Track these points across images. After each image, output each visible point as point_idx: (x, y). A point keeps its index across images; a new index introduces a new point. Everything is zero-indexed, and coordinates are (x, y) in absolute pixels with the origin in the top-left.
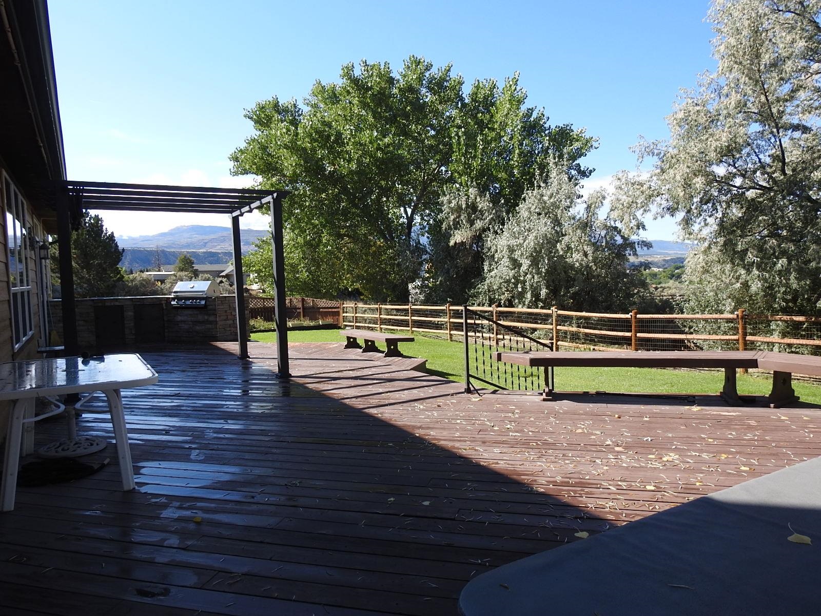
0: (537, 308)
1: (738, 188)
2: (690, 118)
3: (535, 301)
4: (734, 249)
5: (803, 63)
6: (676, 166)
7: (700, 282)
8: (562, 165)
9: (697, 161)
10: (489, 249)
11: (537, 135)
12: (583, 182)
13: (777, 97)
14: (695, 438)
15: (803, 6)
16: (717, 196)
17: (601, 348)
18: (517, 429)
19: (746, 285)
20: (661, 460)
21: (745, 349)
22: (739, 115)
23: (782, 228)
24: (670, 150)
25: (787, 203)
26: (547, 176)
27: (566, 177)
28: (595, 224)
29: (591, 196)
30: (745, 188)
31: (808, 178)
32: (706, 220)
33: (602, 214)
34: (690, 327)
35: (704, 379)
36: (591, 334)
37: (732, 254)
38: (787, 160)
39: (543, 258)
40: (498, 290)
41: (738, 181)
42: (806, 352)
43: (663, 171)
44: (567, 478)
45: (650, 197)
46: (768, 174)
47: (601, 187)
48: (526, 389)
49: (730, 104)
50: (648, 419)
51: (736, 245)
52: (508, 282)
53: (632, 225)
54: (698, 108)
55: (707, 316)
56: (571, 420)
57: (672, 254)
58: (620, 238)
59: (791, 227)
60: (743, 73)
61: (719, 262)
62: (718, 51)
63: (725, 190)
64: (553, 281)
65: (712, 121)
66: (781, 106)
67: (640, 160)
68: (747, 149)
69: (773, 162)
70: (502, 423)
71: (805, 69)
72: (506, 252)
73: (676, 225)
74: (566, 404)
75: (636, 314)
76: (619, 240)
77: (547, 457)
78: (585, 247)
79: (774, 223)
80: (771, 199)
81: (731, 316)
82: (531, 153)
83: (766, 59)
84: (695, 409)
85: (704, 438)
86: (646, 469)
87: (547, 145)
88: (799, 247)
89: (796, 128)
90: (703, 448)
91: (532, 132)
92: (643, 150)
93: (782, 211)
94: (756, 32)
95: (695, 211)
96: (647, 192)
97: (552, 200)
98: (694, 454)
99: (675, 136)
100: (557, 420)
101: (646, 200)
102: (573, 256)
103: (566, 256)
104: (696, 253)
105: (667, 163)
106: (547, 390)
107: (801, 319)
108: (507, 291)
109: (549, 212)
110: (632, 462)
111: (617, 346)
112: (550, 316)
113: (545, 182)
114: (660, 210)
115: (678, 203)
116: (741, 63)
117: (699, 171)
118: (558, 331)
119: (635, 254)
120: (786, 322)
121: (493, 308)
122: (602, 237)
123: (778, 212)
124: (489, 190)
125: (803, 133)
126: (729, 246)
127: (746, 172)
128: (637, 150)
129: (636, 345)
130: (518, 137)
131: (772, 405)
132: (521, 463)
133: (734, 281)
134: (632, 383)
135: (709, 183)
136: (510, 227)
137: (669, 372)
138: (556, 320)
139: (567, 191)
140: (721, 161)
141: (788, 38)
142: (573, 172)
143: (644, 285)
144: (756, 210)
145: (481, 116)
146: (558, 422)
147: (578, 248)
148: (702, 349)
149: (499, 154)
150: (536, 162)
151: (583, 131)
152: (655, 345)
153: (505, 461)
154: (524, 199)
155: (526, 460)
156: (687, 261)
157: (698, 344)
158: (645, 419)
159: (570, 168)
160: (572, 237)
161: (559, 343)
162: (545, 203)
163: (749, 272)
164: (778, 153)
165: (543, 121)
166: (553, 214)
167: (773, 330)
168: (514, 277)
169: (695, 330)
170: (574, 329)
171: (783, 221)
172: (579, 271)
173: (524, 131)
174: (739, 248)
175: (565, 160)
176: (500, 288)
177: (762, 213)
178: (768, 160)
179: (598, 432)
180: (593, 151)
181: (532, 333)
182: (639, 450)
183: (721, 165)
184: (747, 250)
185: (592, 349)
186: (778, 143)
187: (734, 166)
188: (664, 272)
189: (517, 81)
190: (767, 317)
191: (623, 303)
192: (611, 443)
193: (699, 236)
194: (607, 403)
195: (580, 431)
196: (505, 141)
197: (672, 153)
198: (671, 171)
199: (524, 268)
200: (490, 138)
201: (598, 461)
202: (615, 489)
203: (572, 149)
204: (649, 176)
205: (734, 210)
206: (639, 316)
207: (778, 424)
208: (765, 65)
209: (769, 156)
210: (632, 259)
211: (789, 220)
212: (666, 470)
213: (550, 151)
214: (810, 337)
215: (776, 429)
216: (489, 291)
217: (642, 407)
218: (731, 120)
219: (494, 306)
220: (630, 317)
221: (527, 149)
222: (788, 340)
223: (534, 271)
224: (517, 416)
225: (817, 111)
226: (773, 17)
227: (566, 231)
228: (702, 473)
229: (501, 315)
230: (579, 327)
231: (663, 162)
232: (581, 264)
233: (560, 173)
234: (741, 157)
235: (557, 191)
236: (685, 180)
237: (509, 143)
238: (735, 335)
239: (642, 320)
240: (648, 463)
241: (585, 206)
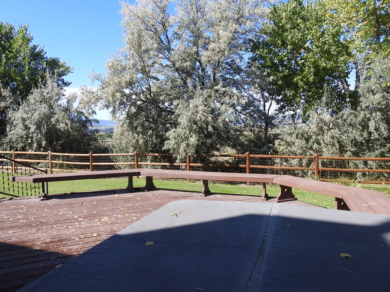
0: (40, 151)
1: (134, 100)
2: (114, 66)
3: (39, 148)
4: (133, 126)
5: (156, 53)
6: (109, 87)
7: (120, 139)
8: (54, 78)
9: (117, 86)
10: (10, 119)
11: (39, 60)
12: (65, 88)
13: (148, 65)
14: (116, 208)
15: (156, 30)
16: (126, 102)
17: (75, 171)
18: (24, 218)
19: (137, 141)
20: (101, 221)
21: (138, 168)
22: (134, 69)
23: (150, 118)
24: (106, 79)
25: (152, 108)
26: (46, 82)
27: (56, 84)
28: (72, 110)
29: (70, 96)
30: (137, 100)
31: (159, 99)
32: (122, 112)
33: (75, 105)
34: (116, 159)
35: (122, 182)
36: (70, 164)
37: (132, 128)
38: (152, 91)
39: (44, 125)
40: (15, 141)
41: (134, 97)
42: (159, 168)
43: (103, 88)
44: (53, 239)
45: (97, 99)
46: (145, 95)
47: (75, 92)
48: (31, 195)
49: (130, 63)
50: (95, 203)
51: (133, 124)
52: (22, 137)
53: (89, 112)
54: (118, 63)
55: (123, 154)
56: (56, 208)
57: (109, 126)
58: (84, 117)
59: (153, 118)
60: (135, 52)
61: (127, 131)
62: (125, 40)
63: (129, 100)
64: (49, 137)
65: (124, 69)
66: (149, 68)
67: (93, 82)
68: (137, 84)
69: (147, 91)
70: (15, 216)
71: (157, 56)
72: (20, 121)
73: (109, 113)
74: (54, 201)
75: (92, 154)
76: (84, 119)
77: (42, 230)
78: (67, 121)
79: (147, 116)
80: (146, 106)
81: (132, 154)
82: (36, 69)
83: (143, 48)
84: (116, 195)
85: (119, 208)
86: (93, 227)
87: (45, 66)
88: (156, 126)
89: (154, 78)
90: (119, 213)
91: (37, 58)
92: (94, 77)
93: (150, 111)
94: (140, 36)
95: (117, 108)
96: (96, 97)
97: (48, 95)
98: (115, 216)
99: (108, 73)
100: (49, 210)
101: (96, 100)
102: (60, 125)
103: (56, 125)
104: (118, 126)
105: (105, 85)
106: (43, 194)
107: (157, 155)
108: (22, 142)
109: (47, 102)
110: (87, 225)
111: (83, 169)
112: (47, 156)
113: (44, 85)
114: (102, 106)
115: (110, 104)
116: (134, 47)
117: (119, 90)
118: (52, 163)
119: (92, 126)
120: (152, 156)
121: (12, 152)
122: (75, 116)
123: (149, 111)
124: (10, 85)
125: (157, 81)
126: (131, 123)
127: (137, 93)
128: (91, 77)
129: (92, 168)
130: (27, 59)
131: (146, 190)
132: (27, 236)
133: (133, 139)
134: (90, 187)
135: (122, 96)
136: (23, 107)
137: (107, 180)
138: (51, 157)
139: (56, 92)
140: (127, 87)
141: (151, 42)
142: (60, 83)
143: (96, 140)
144: (140, 110)
145: (4, 43)
146: (49, 211)
147: (63, 121)
148: (121, 169)
149: (16, 66)
150: (39, 74)
151: (65, 63)
152: (101, 168)
153: (16, 237)
154: (32, 93)
155: (29, 234)
156: (114, 130)
157: (119, 167)
158: (94, 203)
159: (58, 80)
160: (59, 115)
161: (53, 169)
162: (44, 96)
163: (138, 135)
164: (148, 87)
165: (43, 53)
166: (49, 103)
167: (148, 159)
168: (26, 135)
169: (118, 161)
170: (61, 162)
171: (150, 115)
172: (63, 133)
173: (31, 56)
174: (135, 125)
175: (55, 76)
176: (17, 140)
177: (143, 111)
178: (145, 90)
179: (71, 213)
180: (70, 74)
181: (37, 165)
182: (91, 218)
183: (127, 89)
184: (138, 126)
185: (70, 172)
186: (148, 83)
187: (132, 90)
188: (106, 134)
189: (27, 29)
190: (145, 154)
191: (86, 149)
192: (77, 217)
193: (119, 119)
194: (76, 197)
195: (61, 213)
196: (19, 60)
197: (107, 81)
198: (107, 89)
199: (32, 130)
200: (9, 56)
201: (70, 227)
202: (78, 239)
203: (59, 71)
204: (97, 89)
205: (133, 109)
206: (93, 155)
207: (148, 198)
208: (143, 50)
209: (145, 88)
210: (90, 128)
211: (153, 115)
212: (102, 225)
213: (47, 70)
214: (160, 162)
215: (147, 200)
216: (10, 142)
217: (93, 197)
218: (131, 70)
219: (13, 150)
220: (89, 155)
221: (33, 67)
222: (153, 164)
223: (38, 132)
224: (25, 211)
225: (162, 73)
226: (146, 31)
227: (56, 112)
228: (118, 224)
229: (17, 156)
230: (63, 161)
231: (103, 84)
232: (64, 129)
233: (53, 82)
234: (135, 87)
235: (51, 91)
236: (112, 93)
237: (22, 61)
238: (133, 162)
239: (94, 157)
240: (95, 224)
241: (66, 100)
